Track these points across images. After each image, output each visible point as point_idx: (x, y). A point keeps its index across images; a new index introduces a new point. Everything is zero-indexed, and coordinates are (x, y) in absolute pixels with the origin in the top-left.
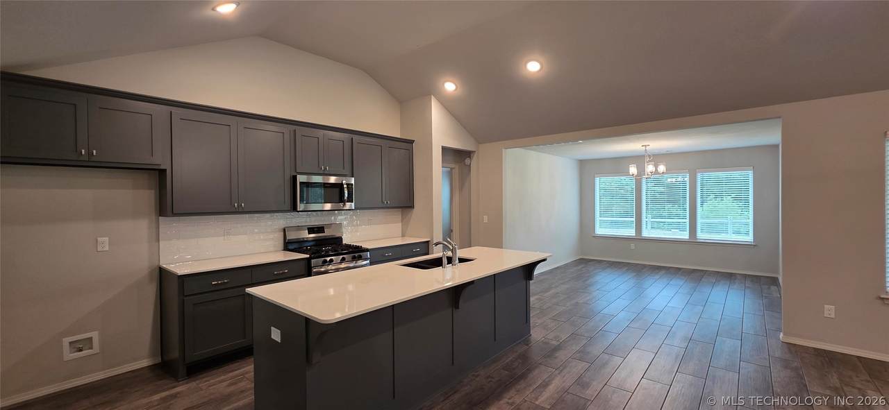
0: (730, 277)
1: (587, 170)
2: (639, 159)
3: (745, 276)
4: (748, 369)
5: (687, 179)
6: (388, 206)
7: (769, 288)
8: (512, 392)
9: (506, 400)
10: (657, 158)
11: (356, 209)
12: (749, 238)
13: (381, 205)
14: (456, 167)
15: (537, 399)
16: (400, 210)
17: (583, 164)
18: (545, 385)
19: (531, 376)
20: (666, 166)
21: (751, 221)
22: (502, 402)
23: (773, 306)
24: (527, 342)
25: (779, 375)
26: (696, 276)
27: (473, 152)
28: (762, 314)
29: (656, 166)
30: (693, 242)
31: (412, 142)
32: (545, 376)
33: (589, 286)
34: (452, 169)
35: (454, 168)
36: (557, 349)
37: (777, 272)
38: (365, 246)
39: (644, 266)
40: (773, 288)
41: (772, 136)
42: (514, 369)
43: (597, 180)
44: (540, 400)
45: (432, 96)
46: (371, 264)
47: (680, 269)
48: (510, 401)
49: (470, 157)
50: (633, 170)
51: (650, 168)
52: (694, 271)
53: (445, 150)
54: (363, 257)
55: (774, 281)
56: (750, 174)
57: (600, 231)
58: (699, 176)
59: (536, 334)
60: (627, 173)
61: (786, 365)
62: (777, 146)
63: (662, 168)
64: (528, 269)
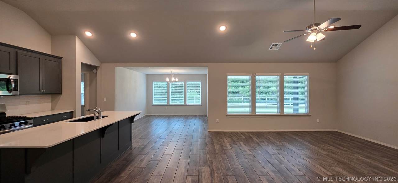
0: (195, 116)
1: (149, 79)
2: (169, 75)
3: (199, 115)
4: (201, 140)
5: (183, 84)
6: (44, 93)
7: (205, 118)
8: (129, 167)
9: (128, 170)
10: (175, 75)
11: (20, 94)
12: (200, 103)
13: (38, 92)
14: (88, 74)
15: (140, 166)
16: (51, 95)
17: (148, 76)
18: (142, 161)
19: (136, 159)
20: (178, 79)
21: (201, 98)
22: (126, 171)
23: (206, 122)
24: (131, 149)
25: (208, 140)
26: (186, 117)
27: (98, 67)
28: (203, 125)
29: (175, 79)
30: (185, 105)
31: (61, 58)
32: (142, 158)
33: (152, 124)
34: (85, 74)
35: (87, 74)
36: (144, 148)
37: (207, 113)
38: (28, 116)
39: (170, 115)
40: (206, 118)
41: (205, 71)
42: (128, 159)
43: (154, 83)
44: (141, 166)
45: (76, 37)
46: (34, 126)
47: (181, 115)
48: (129, 170)
49: (96, 69)
50: (168, 80)
51: (173, 79)
52: (186, 115)
53: (83, 65)
54: (29, 123)
55: (206, 116)
56: (200, 83)
57: (154, 103)
58: (187, 83)
59: (135, 145)
60: (165, 81)
61: (209, 137)
62: (207, 74)
63: (177, 80)
64: (131, 119)
